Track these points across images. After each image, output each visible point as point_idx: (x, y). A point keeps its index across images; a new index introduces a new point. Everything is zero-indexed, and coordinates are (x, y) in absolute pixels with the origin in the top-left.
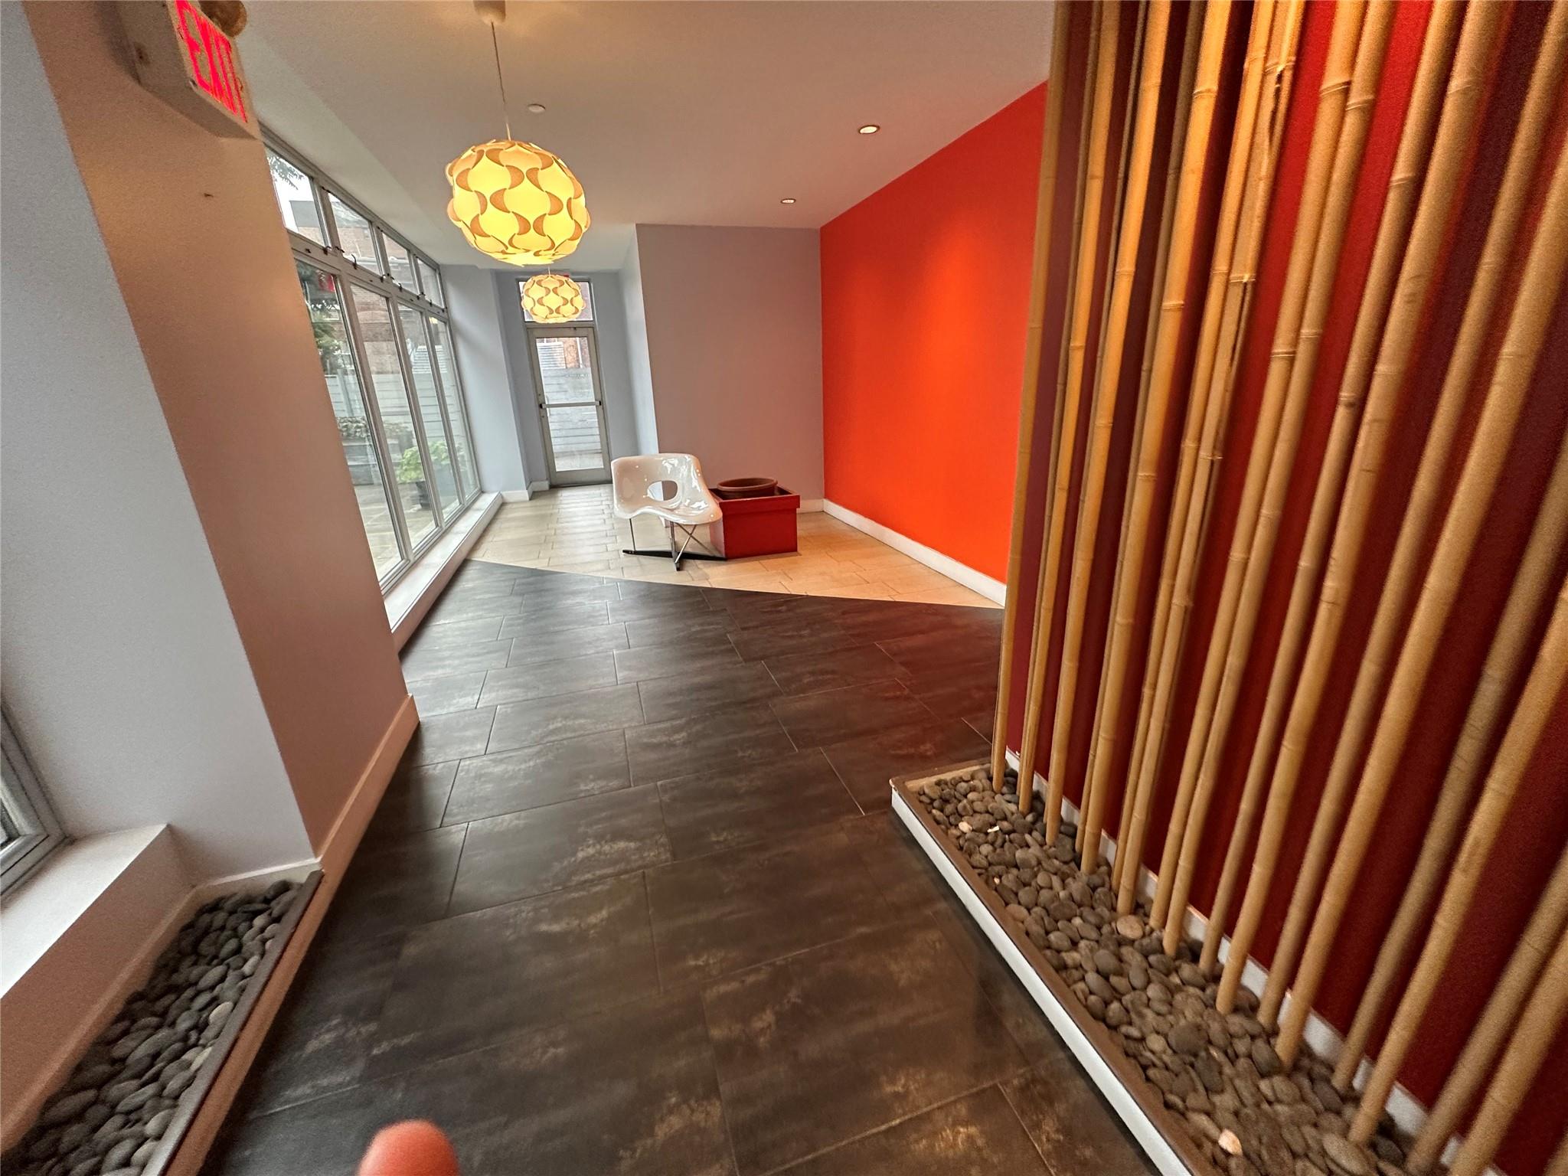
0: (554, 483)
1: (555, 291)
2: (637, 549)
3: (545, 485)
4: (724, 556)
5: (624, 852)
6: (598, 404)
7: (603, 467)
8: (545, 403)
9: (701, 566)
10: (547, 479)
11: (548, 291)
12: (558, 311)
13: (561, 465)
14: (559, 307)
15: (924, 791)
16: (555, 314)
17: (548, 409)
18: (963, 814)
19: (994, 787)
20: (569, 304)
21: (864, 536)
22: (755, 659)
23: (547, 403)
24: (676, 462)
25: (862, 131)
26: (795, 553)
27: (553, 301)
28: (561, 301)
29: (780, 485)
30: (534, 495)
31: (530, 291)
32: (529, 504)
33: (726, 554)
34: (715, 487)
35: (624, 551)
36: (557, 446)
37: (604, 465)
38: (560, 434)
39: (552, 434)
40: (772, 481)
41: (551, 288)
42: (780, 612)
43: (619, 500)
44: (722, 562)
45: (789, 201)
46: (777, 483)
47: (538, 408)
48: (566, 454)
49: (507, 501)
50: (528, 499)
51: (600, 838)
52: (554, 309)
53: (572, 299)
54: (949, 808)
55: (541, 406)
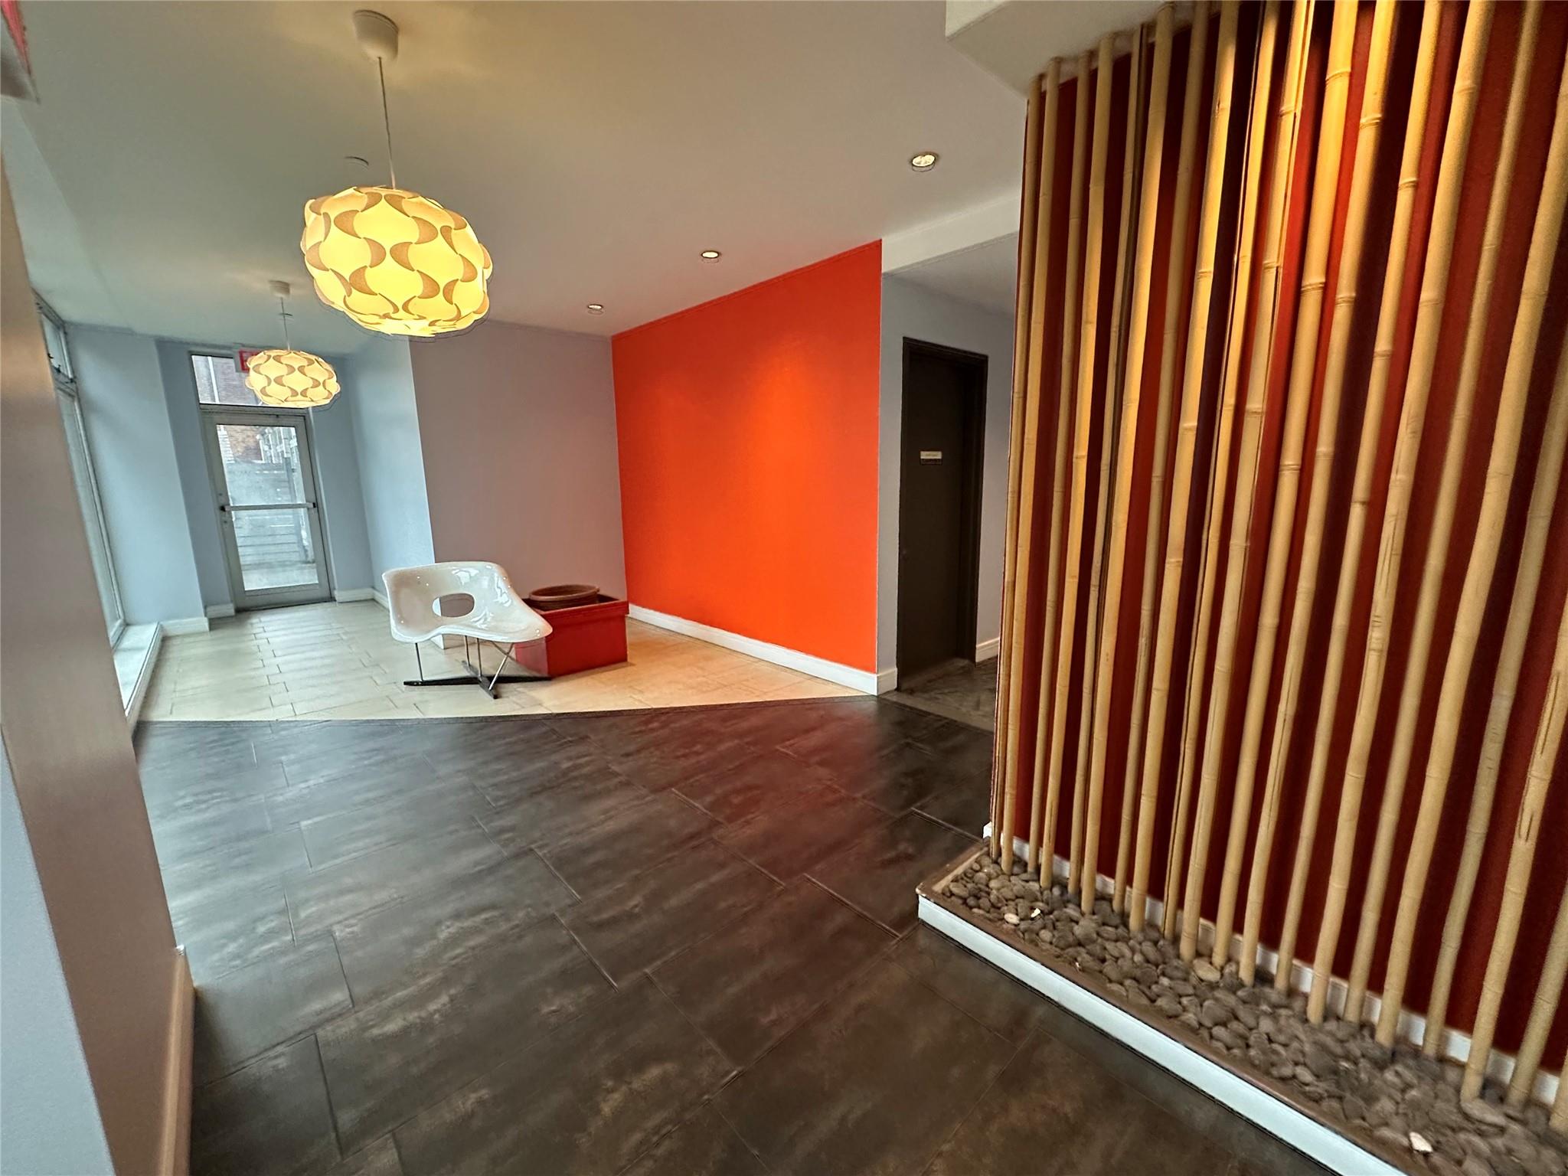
0: (241, 605)
1: (301, 369)
2: (425, 679)
3: (230, 609)
4: (545, 675)
5: (664, 1080)
6: (312, 506)
7: (317, 582)
8: (229, 505)
9: (521, 689)
10: (232, 601)
11: (291, 369)
12: (304, 393)
13: (253, 582)
14: (307, 389)
15: (951, 892)
16: (299, 397)
17: (233, 512)
18: (1000, 905)
19: (1003, 868)
20: (321, 387)
21: (688, 639)
22: (663, 789)
23: (232, 505)
24: (474, 572)
25: (704, 255)
26: (624, 664)
27: (298, 381)
28: (311, 383)
29: (602, 592)
30: (215, 623)
31: (261, 367)
32: (208, 637)
33: (549, 673)
34: (527, 597)
35: (406, 683)
36: (246, 555)
37: (319, 579)
38: (249, 542)
39: (239, 542)
40: (594, 588)
41: (296, 367)
42: (653, 730)
43: (398, 621)
44: (545, 682)
45: (596, 307)
46: (598, 591)
47: (218, 512)
48: (258, 566)
49: (170, 634)
50: (207, 628)
51: (619, 1073)
52: (299, 391)
53: (324, 382)
54: (984, 902)
55: (223, 509)
